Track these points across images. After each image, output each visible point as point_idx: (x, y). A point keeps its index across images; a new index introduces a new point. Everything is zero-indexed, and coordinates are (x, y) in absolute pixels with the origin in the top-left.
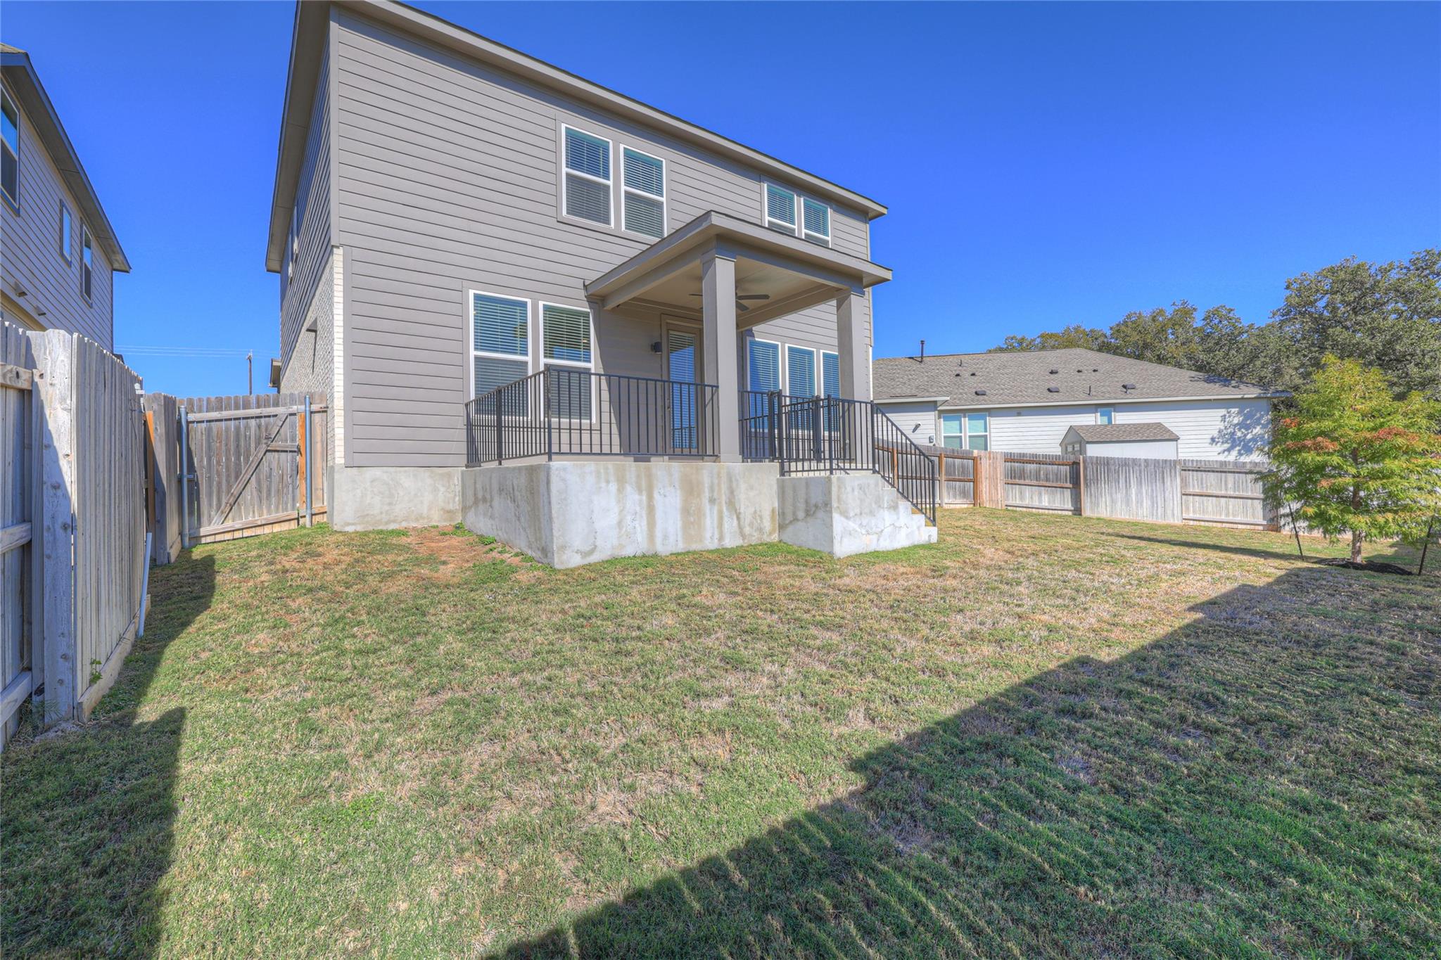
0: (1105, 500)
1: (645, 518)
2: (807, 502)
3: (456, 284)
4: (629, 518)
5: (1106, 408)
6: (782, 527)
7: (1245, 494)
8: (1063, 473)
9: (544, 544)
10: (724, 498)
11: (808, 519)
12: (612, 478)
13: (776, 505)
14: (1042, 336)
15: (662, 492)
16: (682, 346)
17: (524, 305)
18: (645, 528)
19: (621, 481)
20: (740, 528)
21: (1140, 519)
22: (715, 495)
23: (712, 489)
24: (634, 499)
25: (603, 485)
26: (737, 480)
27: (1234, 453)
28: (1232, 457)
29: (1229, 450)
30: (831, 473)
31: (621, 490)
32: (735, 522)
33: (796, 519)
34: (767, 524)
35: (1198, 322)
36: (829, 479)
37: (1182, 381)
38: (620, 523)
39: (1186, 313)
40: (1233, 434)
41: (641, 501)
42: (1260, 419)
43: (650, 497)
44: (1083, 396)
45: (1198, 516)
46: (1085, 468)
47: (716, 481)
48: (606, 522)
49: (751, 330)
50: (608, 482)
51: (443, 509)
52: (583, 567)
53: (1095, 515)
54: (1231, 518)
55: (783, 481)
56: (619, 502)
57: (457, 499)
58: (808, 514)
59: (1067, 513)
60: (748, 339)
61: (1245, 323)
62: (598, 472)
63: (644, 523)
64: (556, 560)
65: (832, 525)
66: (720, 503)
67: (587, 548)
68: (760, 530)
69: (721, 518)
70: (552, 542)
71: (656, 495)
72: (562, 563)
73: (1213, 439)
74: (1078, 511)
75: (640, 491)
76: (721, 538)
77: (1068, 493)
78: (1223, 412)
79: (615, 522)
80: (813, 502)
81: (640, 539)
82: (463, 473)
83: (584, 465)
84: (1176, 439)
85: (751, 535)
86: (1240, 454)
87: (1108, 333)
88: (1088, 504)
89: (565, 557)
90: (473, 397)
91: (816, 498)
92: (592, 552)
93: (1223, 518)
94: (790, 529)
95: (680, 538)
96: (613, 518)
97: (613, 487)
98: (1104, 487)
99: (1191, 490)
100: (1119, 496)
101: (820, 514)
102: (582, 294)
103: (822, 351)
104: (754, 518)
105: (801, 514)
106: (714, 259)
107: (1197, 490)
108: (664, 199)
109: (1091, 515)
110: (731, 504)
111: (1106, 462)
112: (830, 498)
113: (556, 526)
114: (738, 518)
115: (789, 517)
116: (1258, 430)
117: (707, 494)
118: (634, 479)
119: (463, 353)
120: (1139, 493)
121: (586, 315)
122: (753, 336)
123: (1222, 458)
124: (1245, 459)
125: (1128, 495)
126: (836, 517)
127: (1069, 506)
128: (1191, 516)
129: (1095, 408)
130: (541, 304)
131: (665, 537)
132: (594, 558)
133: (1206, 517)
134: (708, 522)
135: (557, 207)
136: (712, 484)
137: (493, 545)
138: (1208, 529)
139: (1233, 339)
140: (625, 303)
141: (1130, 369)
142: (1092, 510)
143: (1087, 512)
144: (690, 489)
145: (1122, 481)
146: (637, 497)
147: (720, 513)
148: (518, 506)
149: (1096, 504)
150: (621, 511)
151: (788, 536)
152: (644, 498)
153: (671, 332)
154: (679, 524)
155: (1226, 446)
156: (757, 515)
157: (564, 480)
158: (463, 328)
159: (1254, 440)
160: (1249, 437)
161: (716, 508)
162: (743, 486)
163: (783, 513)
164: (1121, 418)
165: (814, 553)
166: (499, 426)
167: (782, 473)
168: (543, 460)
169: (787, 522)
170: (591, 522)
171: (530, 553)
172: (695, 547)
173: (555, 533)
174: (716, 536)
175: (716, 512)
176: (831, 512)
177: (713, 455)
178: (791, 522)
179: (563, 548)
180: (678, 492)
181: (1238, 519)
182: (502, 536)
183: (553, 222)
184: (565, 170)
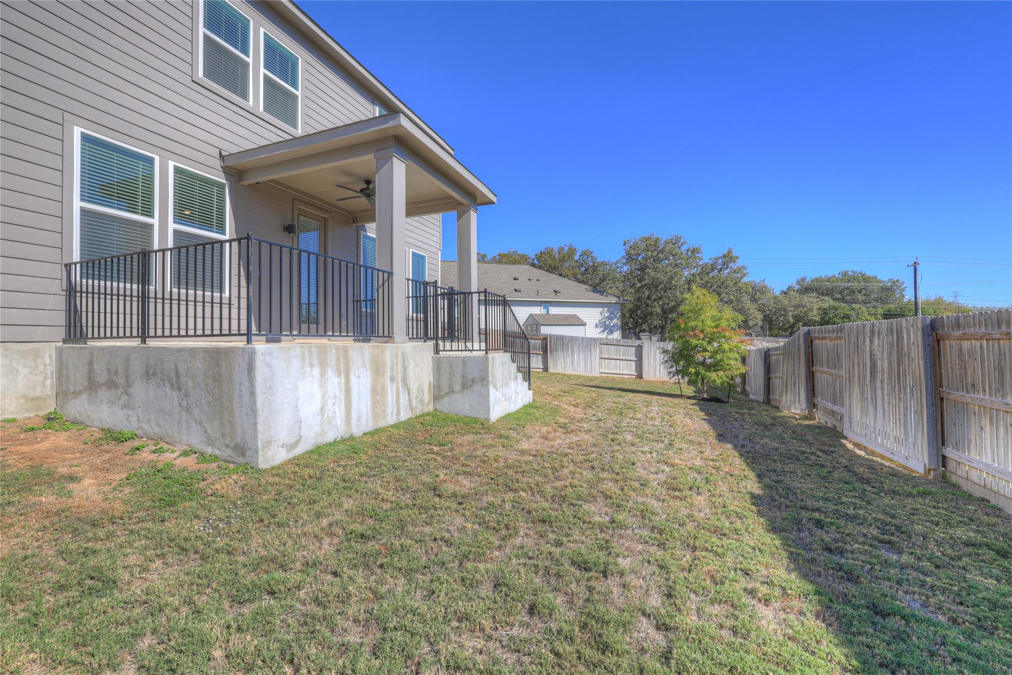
0: (561, 362)
1: (343, 401)
2: (463, 377)
3: (56, 115)
4: (330, 402)
5: (547, 304)
6: (436, 398)
7: (628, 358)
8: (538, 345)
9: (239, 440)
10: (400, 376)
11: (465, 391)
12: (315, 362)
13: (432, 379)
14: (499, 255)
15: (356, 372)
16: (309, 230)
17: (151, 161)
18: (343, 411)
19: (323, 364)
20: (410, 401)
21: (578, 373)
22: (395, 375)
23: (392, 369)
24: (334, 381)
25: (308, 369)
26: (408, 359)
27: (606, 333)
28: (604, 335)
29: (603, 331)
30: (487, 353)
31: (323, 374)
32: (407, 396)
33: (452, 391)
34: (427, 397)
35: (576, 257)
36: (487, 359)
37: (581, 292)
38: (322, 409)
39: (572, 251)
40: (605, 322)
41: (340, 384)
42: (616, 314)
43: (347, 380)
44: (535, 295)
45: (606, 371)
46: (550, 342)
47: (394, 361)
48: (310, 410)
49: (364, 226)
50: (312, 366)
51: (24, 396)
52: (290, 461)
53: (555, 372)
54: (621, 372)
55: (439, 358)
56: (321, 387)
57: (49, 382)
58: (464, 386)
59: (539, 370)
60: (362, 233)
61: (599, 260)
62: (303, 355)
63: (343, 406)
64: (261, 459)
65: (488, 397)
66: (397, 381)
67: (293, 440)
68: (422, 402)
69: (398, 395)
70: (255, 437)
71: (353, 378)
72: (267, 462)
73: (596, 325)
74: (546, 369)
75: (339, 374)
76: (398, 414)
77: (540, 358)
78: (601, 309)
79: (318, 408)
80: (470, 377)
81: (339, 423)
82: (59, 351)
83: (290, 349)
84: (585, 325)
85: (417, 408)
86: (608, 334)
87: (533, 256)
88: (552, 365)
89: (270, 454)
90: (76, 257)
91: (473, 372)
92: (297, 443)
93: (618, 372)
94: (446, 400)
95: (370, 419)
96: (316, 406)
97: (316, 371)
98: (560, 353)
99: (603, 356)
100: (568, 359)
101: (477, 387)
102: (218, 164)
103: (411, 250)
104: (418, 392)
105: (457, 387)
106: (391, 157)
107: (606, 356)
108: (299, 93)
109: (554, 372)
110: (405, 380)
111: (561, 338)
112: (487, 374)
113: (260, 420)
114: (409, 393)
115: (446, 389)
116: (615, 321)
117: (389, 373)
118: (334, 362)
119: (63, 202)
120: (579, 357)
121: (221, 186)
122: (365, 231)
123: (600, 336)
124: (610, 337)
125: (573, 358)
126: (491, 388)
127: (541, 366)
128: (603, 371)
129: (540, 303)
130: (171, 165)
131: (359, 418)
132: (300, 450)
133: (611, 372)
134: (390, 398)
135: (193, 65)
136: (392, 362)
137: (136, 443)
138: (613, 379)
139: (595, 268)
140: (264, 182)
141: (554, 281)
142: (554, 368)
143: (551, 370)
144: (377, 369)
145: (570, 350)
146: (336, 380)
147: (398, 389)
148: (187, 395)
149: (556, 365)
150: (324, 396)
151: (445, 405)
152: (343, 380)
153: (301, 217)
154: (369, 403)
155: (602, 329)
156: (420, 389)
157: (269, 366)
158: (63, 171)
159: (614, 326)
160: (612, 324)
161: (395, 385)
162: (412, 364)
163: (439, 386)
164: (554, 311)
165: (475, 420)
166: (144, 298)
167: (437, 351)
168: (239, 343)
169: (443, 393)
170: (296, 410)
171: (209, 450)
172: (381, 424)
173: (260, 427)
174: (395, 412)
175: (394, 389)
176: (488, 386)
177: (388, 337)
178: (446, 394)
179: (269, 443)
180: (369, 372)
181: (625, 372)
182: (152, 429)
183: (187, 81)
184: (202, 30)
